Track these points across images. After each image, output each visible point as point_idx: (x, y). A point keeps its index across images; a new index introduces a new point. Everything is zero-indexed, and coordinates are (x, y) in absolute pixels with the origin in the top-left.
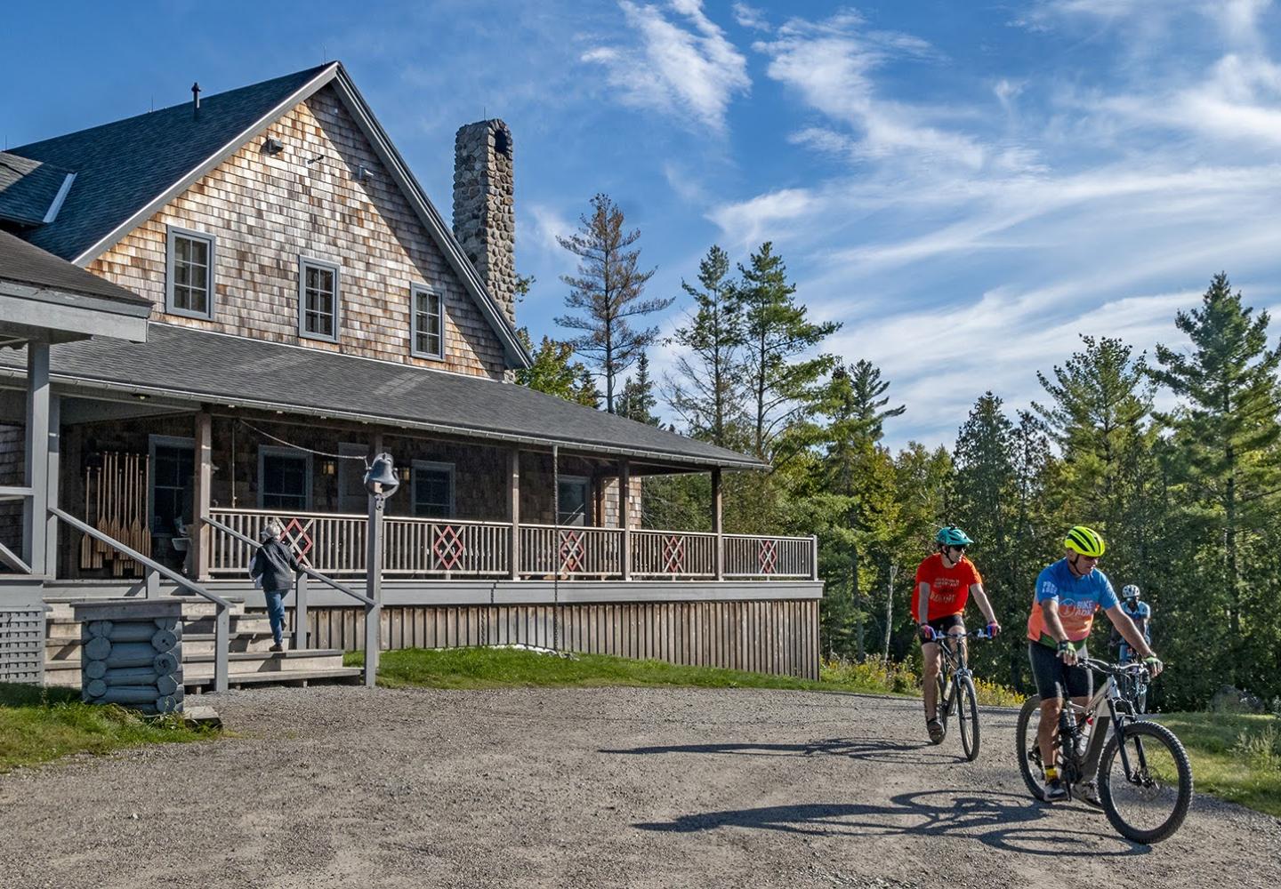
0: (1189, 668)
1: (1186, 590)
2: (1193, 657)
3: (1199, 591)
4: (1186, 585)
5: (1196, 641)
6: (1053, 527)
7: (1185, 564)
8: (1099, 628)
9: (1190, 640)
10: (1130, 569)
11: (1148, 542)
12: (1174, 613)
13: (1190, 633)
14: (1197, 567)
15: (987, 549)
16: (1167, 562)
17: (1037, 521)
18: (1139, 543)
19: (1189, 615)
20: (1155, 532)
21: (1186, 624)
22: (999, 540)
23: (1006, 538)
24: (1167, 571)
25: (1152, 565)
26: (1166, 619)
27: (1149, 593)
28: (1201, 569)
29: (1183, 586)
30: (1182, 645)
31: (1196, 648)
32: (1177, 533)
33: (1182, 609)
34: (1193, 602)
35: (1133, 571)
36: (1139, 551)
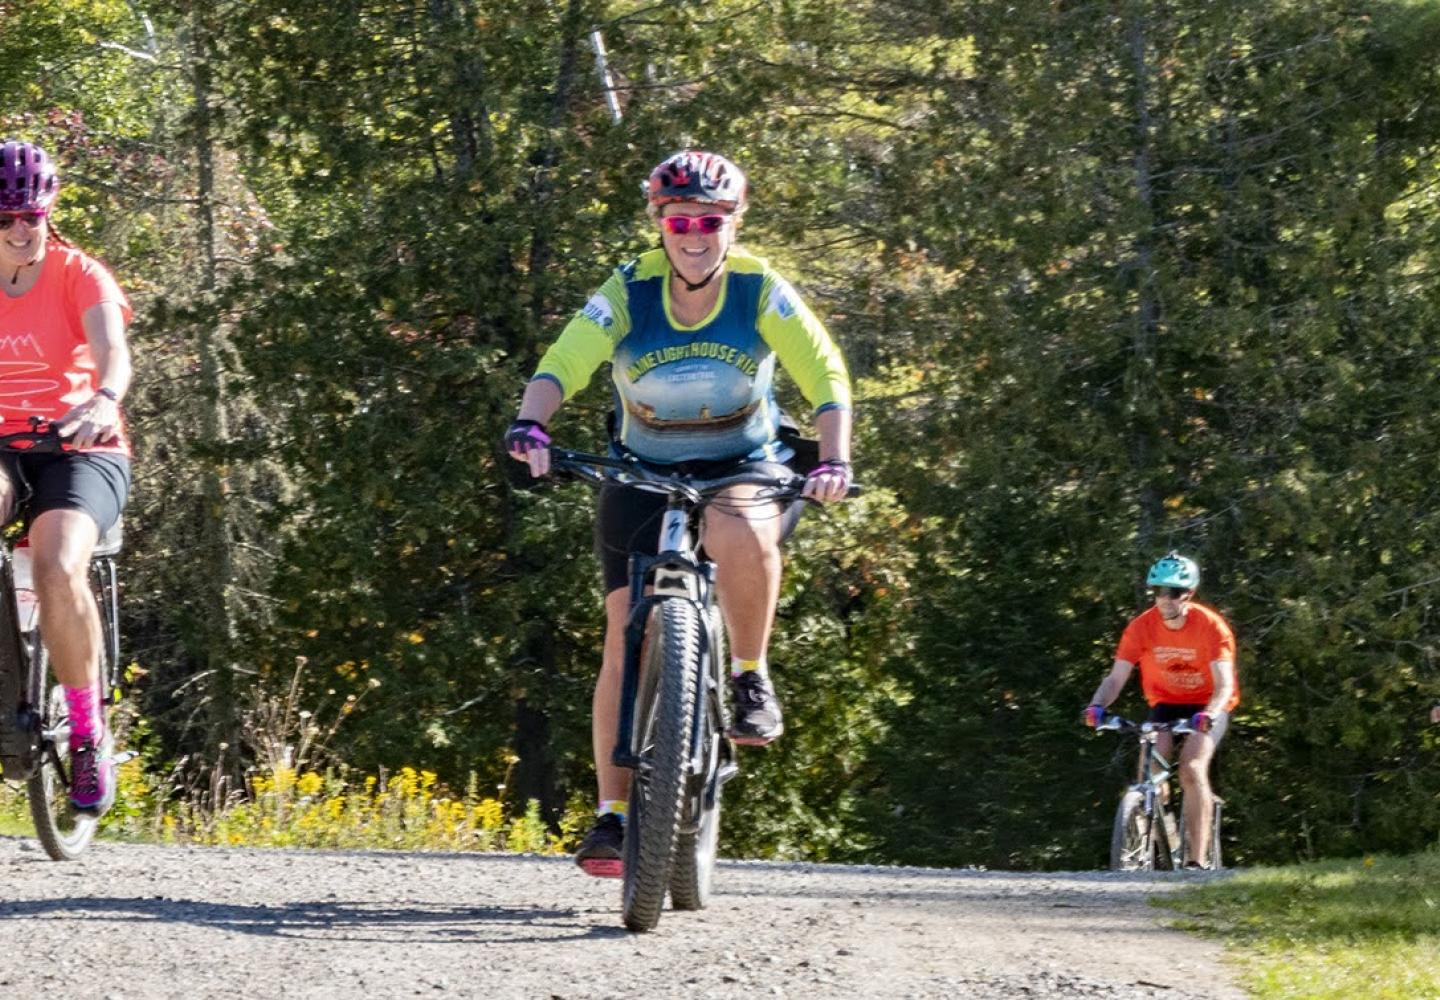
0: (1354, 737)
1: (1346, 367)
2: (1370, 685)
3: (1401, 370)
4: (1350, 342)
5: (1386, 609)
6: (722, 60)
7: (1343, 239)
8: (940, 559)
9: (1360, 606)
10: (1089, 268)
11: (1177, 134)
12: (1290, 480)
13: (1360, 574)
14: (1401, 252)
15: (403, 173)
16: (1264, 234)
17: (644, 31)
18: (1138, 142)
19: (1355, 488)
20: (1212, 90)
21: (1344, 534)
22: (464, 125)
23: (499, 122)
24: (1260, 275)
25: (1194, 248)
26: (1250, 504)
27: (1176, 387)
28: (1414, 267)
29: (1331, 350)
30: (1324, 630)
31: (1383, 646)
32: (1312, 91)
33: (1329, 460)
34: (1374, 425)
35: (1105, 277)
36: (1135, 180)
